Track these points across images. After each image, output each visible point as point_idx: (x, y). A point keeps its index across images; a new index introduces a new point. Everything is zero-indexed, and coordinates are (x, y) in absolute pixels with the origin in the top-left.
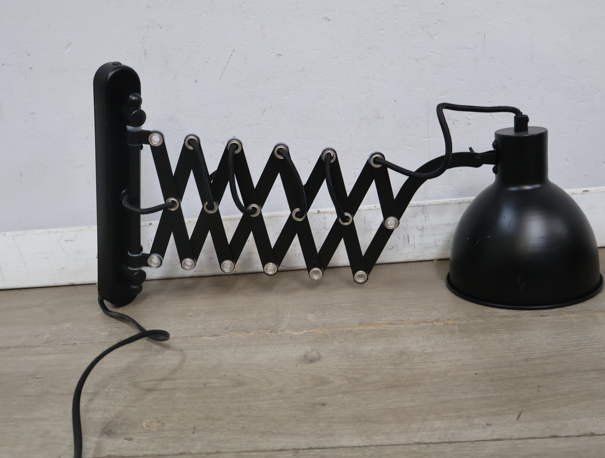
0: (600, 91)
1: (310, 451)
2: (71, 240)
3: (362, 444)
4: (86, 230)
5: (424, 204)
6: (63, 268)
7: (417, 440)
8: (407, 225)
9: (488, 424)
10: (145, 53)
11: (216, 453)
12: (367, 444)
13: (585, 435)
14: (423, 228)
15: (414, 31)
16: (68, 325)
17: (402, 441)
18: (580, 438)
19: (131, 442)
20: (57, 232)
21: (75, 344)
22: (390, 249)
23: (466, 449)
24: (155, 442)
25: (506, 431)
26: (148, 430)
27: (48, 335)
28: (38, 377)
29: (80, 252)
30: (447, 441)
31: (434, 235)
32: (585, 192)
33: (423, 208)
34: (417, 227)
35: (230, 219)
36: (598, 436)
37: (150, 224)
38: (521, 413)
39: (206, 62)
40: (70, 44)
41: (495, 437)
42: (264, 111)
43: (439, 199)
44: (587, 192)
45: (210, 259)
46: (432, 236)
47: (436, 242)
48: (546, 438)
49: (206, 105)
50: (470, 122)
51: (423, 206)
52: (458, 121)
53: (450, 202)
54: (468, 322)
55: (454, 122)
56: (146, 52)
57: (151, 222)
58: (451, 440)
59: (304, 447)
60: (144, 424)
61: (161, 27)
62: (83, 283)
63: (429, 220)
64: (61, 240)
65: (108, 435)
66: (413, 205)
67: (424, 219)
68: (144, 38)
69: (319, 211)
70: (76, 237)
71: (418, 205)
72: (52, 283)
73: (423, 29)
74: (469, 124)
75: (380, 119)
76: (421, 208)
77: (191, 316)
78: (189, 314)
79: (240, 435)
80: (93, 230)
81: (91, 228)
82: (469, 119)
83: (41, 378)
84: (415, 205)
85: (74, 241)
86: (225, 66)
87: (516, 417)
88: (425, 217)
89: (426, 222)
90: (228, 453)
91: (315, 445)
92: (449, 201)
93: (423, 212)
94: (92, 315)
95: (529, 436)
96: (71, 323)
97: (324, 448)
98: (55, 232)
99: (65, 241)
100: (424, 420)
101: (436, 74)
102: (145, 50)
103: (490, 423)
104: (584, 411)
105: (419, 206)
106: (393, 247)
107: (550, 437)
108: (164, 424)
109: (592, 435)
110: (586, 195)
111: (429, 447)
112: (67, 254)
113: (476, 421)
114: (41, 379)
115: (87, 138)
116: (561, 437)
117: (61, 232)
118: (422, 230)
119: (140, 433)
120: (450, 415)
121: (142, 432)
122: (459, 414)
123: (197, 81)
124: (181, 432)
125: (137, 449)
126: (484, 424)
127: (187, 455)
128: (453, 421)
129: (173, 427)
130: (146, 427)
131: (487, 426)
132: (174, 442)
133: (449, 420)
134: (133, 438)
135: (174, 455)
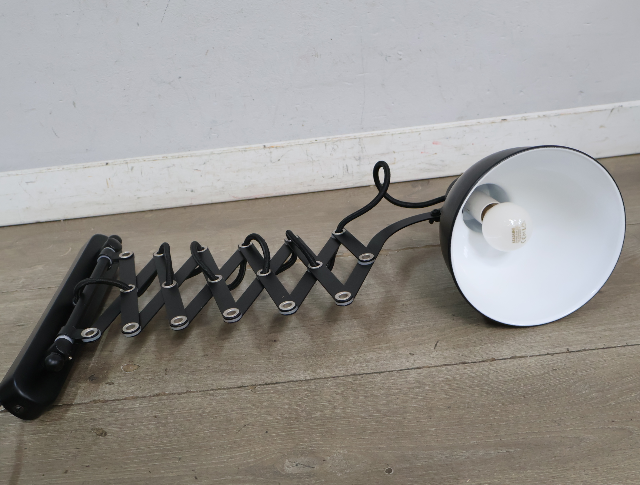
0: (519, 25)
1: (265, 386)
2: (32, 182)
3: (308, 378)
4: (46, 172)
6: (27, 208)
7: (353, 372)
8: (345, 156)
9: (411, 354)
11: (186, 393)
12: (313, 377)
13: (486, 361)
16: (40, 268)
17: (342, 373)
18: (483, 363)
19: (112, 386)
20: (17, 175)
21: (49, 288)
22: (331, 178)
23: (393, 378)
24: (133, 385)
25: (425, 359)
26: (126, 373)
27: (23, 280)
28: (20, 324)
29: (42, 193)
30: (378, 371)
31: (370, 163)
32: (503, 121)
33: (360, 140)
34: (355, 157)
35: (183, 157)
36: (497, 361)
37: (107, 164)
38: (437, 342)
39: (146, 5)
41: (416, 366)
42: (207, 52)
43: (373, 130)
44: (505, 121)
45: (167, 193)
46: (368, 164)
48: (457, 364)
49: (150, 48)
50: (401, 57)
51: (359, 138)
52: (390, 57)
53: (384, 134)
54: (398, 252)
55: (386, 58)
57: (107, 162)
58: (381, 371)
59: (260, 383)
60: (122, 368)
62: (48, 220)
63: (365, 151)
64: (22, 182)
65: (92, 380)
66: (351, 137)
69: (264, 146)
70: (36, 178)
71: (355, 137)
72: (18, 222)
74: (401, 59)
75: (318, 57)
76: (358, 140)
79: (206, 374)
80: (52, 171)
81: (50, 169)
82: (400, 55)
83: (23, 325)
84: (353, 137)
85: (34, 182)
86: (166, 9)
87: (433, 346)
88: (362, 148)
89: (362, 153)
90: (197, 392)
91: (269, 381)
92: (383, 133)
93: (360, 144)
94: (62, 256)
95: (442, 364)
96: (43, 265)
97: (277, 383)
98: (15, 175)
99: (26, 182)
100: (359, 352)
101: (368, 13)
103: (412, 353)
104: (488, 338)
106: (334, 176)
107: (459, 364)
108: (139, 366)
109: (493, 359)
110: (505, 123)
111: (362, 377)
112: (30, 195)
113: (401, 351)
114: (23, 327)
115: (35, 82)
116: (469, 363)
117: (21, 174)
118: (359, 160)
119: (119, 377)
120: (380, 346)
121: (121, 376)
122: (388, 345)
123: (139, 24)
124: (155, 374)
125: (119, 392)
126: (408, 353)
127: (162, 395)
128: (383, 352)
129: (147, 369)
130: (124, 370)
131: (410, 355)
132: (150, 384)
133: (380, 352)
134: (114, 382)
135: (151, 396)
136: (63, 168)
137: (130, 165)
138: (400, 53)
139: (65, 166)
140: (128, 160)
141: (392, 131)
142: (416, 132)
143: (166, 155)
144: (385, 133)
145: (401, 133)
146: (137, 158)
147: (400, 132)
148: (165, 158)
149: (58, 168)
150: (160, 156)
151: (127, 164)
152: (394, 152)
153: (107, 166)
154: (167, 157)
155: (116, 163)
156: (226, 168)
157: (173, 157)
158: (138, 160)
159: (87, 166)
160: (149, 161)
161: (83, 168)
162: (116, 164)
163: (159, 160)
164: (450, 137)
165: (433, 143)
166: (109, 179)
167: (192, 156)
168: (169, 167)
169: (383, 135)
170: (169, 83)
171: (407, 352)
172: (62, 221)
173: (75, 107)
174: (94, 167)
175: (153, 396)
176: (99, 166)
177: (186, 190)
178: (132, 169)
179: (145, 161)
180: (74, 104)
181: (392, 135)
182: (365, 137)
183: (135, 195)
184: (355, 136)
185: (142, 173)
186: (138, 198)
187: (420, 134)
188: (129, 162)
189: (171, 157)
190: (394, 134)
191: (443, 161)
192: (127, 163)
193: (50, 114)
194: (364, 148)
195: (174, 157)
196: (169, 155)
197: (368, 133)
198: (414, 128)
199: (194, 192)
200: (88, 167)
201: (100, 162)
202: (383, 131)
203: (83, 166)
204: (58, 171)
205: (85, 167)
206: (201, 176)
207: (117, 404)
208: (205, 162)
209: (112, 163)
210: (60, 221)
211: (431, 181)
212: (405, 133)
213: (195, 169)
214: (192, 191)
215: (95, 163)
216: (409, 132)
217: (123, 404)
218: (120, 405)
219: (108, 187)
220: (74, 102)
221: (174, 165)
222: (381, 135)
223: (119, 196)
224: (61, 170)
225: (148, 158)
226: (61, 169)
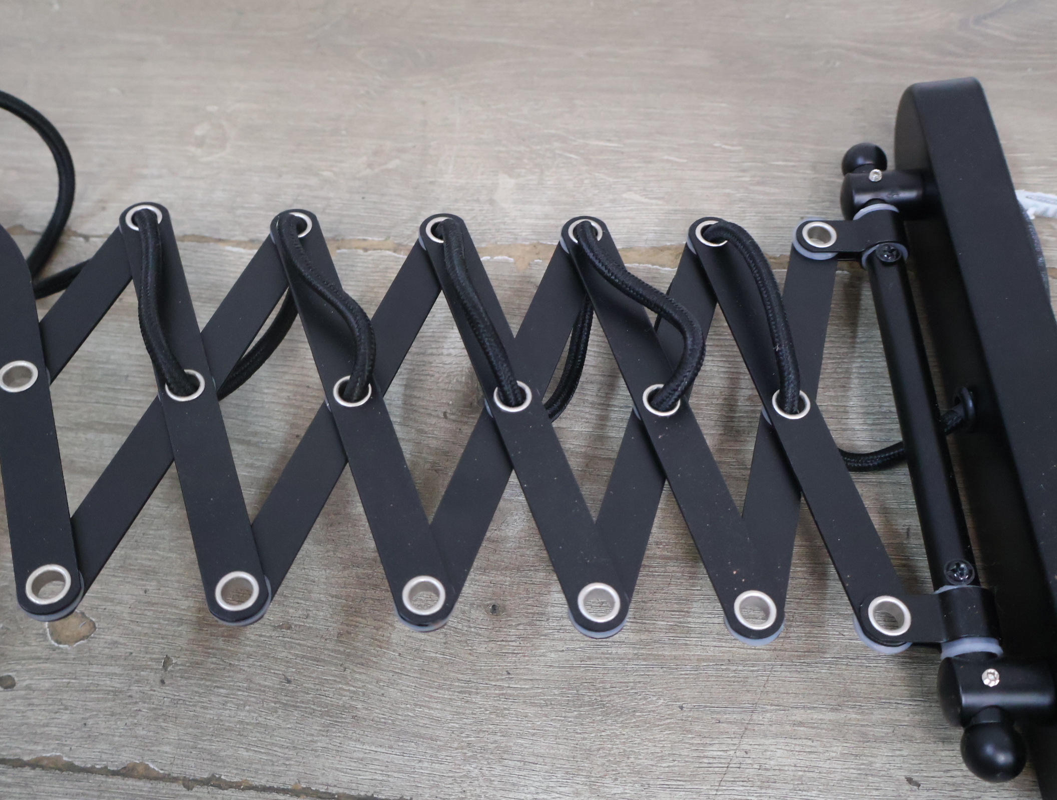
9: (910, 780)
19: (9, 694)
24: (66, 709)
77: (200, 142)
78: (199, 132)
79: (276, 710)
90: (238, 786)
100: (746, 729)
103: (916, 777)
108: (95, 627)
113: (881, 757)
119: (33, 658)
120: (816, 716)
121: (39, 658)
122: (840, 716)
124: (133, 673)
125: (23, 728)
126: (901, 775)
127: (140, 777)
128: (821, 749)
129: (115, 643)
130: (52, 634)
131: (908, 787)
132: (113, 714)
133: (809, 743)
134: (16, 679)
135: (106, 772)
171: (900, 768)
175: (115, 773)
207: (9, 780)
217: (26, 786)
218: (18, 790)
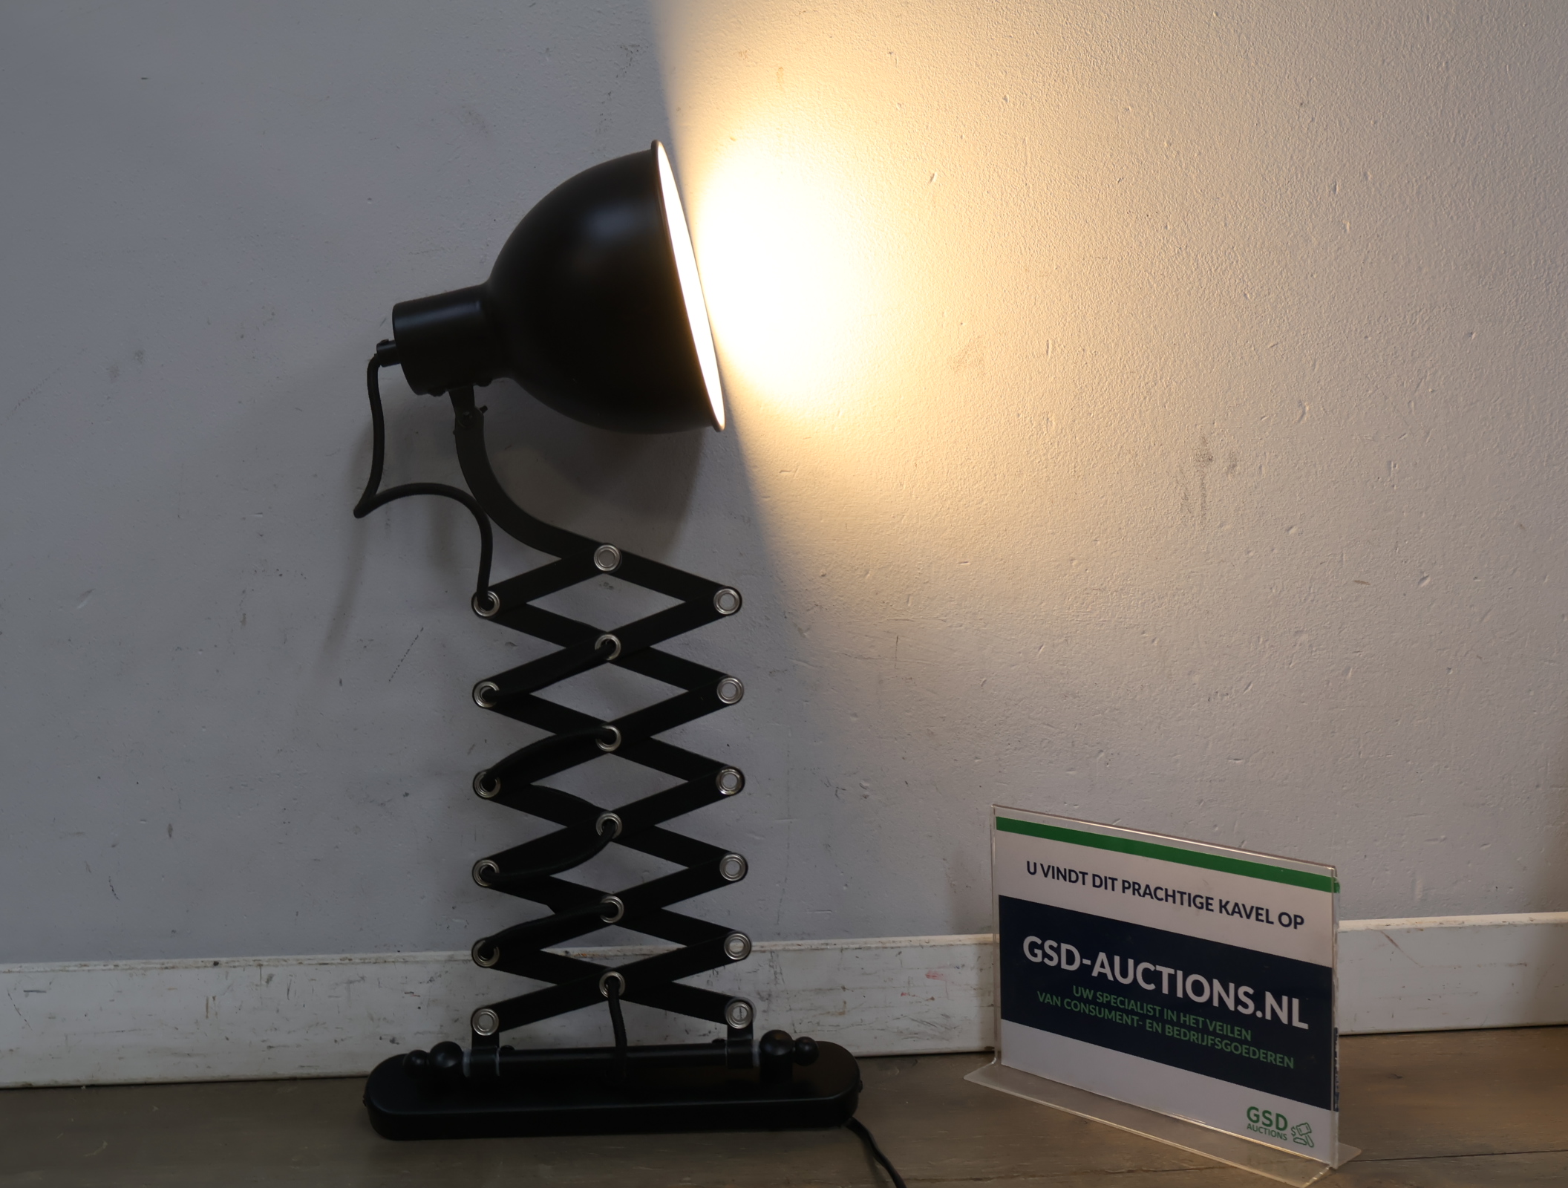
2: (38, 991)
4: (75, 971)
5: (774, 948)
6: (11, 1050)
8: (739, 989)
10: (244, 622)
14: (770, 995)
15: (768, 619)
20: (9, 972)
22: (704, 1035)
29: (54, 1018)
31: (791, 1009)
33: (772, 956)
34: (759, 994)
35: (385, 962)
37: (216, 964)
39: (365, 647)
40: (89, 592)
42: (472, 749)
43: (802, 939)
45: (336, 1041)
46: (787, 1011)
47: (793, 1025)
50: (867, 793)
51: (772, 952)
52: (844, 789)
53: (823, 947)
55: (837, 791)
56: (245, 618)
57: (216, 959)
61: (281, 575)
62: (52, 1084)
63: (783, 979)
64: (15, 989)
67: (773, 977)
68: (244, 592)
70: (50, 983)
71: (763, 949)
73: (785, 617)
74: (866, 797)
76: (768, 955)
77: (298, 1164)
78: (295, 1159)
80: (89, 971)
81: (85, 965)
82: (865, 788)
85: (45, 992)
86: (402, 658)
88: (775, 973)
89: (775, 984)
92: (822, 944)
93: (771, 964)
98: (4, 972)
99: (25, 991)
102: (244, 615)
105: (764, 952)
106: (710, 1032)
112: (26, 1021)
117: (19, 972)
118: (767, 999)
123: (343, 682)
136: (116, 966)
137: (266, 972)
138: (865, 784)
139: (121, 963)
140: (264, 959)
141: (841, 943)
142: (892, 948)
143: (348, 956)
144: (827, 944)
145: (860, 948)
146: (286, 957)
147: (857, 946)
148: (347, 961)
149: (104, 966)
150: (336, 958)
151: (260, 969)
152: (844, 988)
153: (216, 969)
154: (350, 960)
155: (237, 964)
156: (477, 995)
157: (364, 962)
158: (285, 961)
159: (171, 965)
160: (309, 964)
161: (162, 968)
162: (234, 967)
163: (332, 964)
164: (963, 966)
165: (928, 976)
166: (214, 998)
167: (406, 962)
168: (351, 982)
169: (822, 949)
170: (382, 804)
172: (84, 1087)
173: (170, 836)
174: (186, 968)
176: (198, 967)
177: (381, 1039)
178: (269, 979)
179: (301, 963)
180: (170, 830)
181: (842, 950)
182: (784, 950)
183: (264, 1041)
184: (762, 947)
185: (288, 990)
186: (270, 1047)
187: (900, 953)
188: (265, 963)
189: (361, 959)
190: (846, 949)
191: (947, 1017)
192: (260, 966)
193: (113, 846)
194: (781, 973)
195: (366, 961)
196: (356, 957)
197: (793, 944)
198: (888, 941)
199: (398, 1044)
200: (173, 968)
201: (200, 960)
202: (823, 941)
203: (163, 964)
204: (103, 970)
205: (166, 968)
206: (419, 1008)
208: (432, 978)
209: (227, 963)
210: (79, 1087)
211: (921, 1061)
212: (869, 948)
213: (409, 991)
214: (393, 1041)
215: (190, 961)
216: (877, 948)
219: (207, 1017)
220: (170, 825)
221: (363, 978)
222: (817, 949)
223: (227, 1039)
224: (110, 970)
225: (309, 959)
226: (112, 967)
